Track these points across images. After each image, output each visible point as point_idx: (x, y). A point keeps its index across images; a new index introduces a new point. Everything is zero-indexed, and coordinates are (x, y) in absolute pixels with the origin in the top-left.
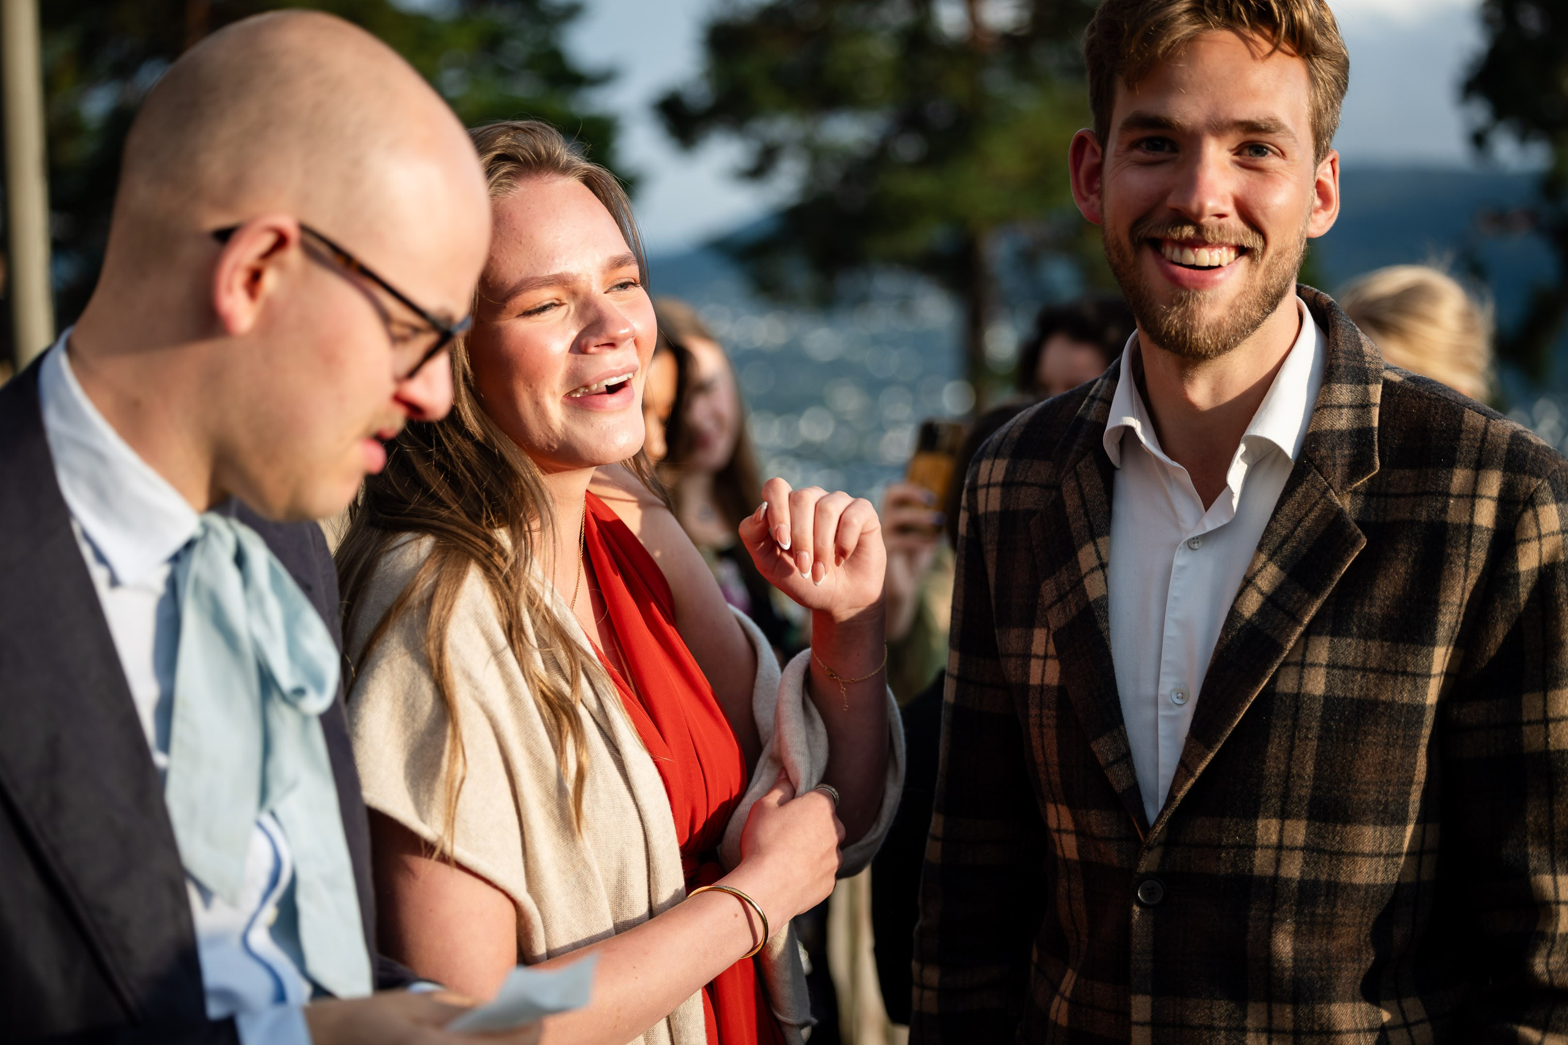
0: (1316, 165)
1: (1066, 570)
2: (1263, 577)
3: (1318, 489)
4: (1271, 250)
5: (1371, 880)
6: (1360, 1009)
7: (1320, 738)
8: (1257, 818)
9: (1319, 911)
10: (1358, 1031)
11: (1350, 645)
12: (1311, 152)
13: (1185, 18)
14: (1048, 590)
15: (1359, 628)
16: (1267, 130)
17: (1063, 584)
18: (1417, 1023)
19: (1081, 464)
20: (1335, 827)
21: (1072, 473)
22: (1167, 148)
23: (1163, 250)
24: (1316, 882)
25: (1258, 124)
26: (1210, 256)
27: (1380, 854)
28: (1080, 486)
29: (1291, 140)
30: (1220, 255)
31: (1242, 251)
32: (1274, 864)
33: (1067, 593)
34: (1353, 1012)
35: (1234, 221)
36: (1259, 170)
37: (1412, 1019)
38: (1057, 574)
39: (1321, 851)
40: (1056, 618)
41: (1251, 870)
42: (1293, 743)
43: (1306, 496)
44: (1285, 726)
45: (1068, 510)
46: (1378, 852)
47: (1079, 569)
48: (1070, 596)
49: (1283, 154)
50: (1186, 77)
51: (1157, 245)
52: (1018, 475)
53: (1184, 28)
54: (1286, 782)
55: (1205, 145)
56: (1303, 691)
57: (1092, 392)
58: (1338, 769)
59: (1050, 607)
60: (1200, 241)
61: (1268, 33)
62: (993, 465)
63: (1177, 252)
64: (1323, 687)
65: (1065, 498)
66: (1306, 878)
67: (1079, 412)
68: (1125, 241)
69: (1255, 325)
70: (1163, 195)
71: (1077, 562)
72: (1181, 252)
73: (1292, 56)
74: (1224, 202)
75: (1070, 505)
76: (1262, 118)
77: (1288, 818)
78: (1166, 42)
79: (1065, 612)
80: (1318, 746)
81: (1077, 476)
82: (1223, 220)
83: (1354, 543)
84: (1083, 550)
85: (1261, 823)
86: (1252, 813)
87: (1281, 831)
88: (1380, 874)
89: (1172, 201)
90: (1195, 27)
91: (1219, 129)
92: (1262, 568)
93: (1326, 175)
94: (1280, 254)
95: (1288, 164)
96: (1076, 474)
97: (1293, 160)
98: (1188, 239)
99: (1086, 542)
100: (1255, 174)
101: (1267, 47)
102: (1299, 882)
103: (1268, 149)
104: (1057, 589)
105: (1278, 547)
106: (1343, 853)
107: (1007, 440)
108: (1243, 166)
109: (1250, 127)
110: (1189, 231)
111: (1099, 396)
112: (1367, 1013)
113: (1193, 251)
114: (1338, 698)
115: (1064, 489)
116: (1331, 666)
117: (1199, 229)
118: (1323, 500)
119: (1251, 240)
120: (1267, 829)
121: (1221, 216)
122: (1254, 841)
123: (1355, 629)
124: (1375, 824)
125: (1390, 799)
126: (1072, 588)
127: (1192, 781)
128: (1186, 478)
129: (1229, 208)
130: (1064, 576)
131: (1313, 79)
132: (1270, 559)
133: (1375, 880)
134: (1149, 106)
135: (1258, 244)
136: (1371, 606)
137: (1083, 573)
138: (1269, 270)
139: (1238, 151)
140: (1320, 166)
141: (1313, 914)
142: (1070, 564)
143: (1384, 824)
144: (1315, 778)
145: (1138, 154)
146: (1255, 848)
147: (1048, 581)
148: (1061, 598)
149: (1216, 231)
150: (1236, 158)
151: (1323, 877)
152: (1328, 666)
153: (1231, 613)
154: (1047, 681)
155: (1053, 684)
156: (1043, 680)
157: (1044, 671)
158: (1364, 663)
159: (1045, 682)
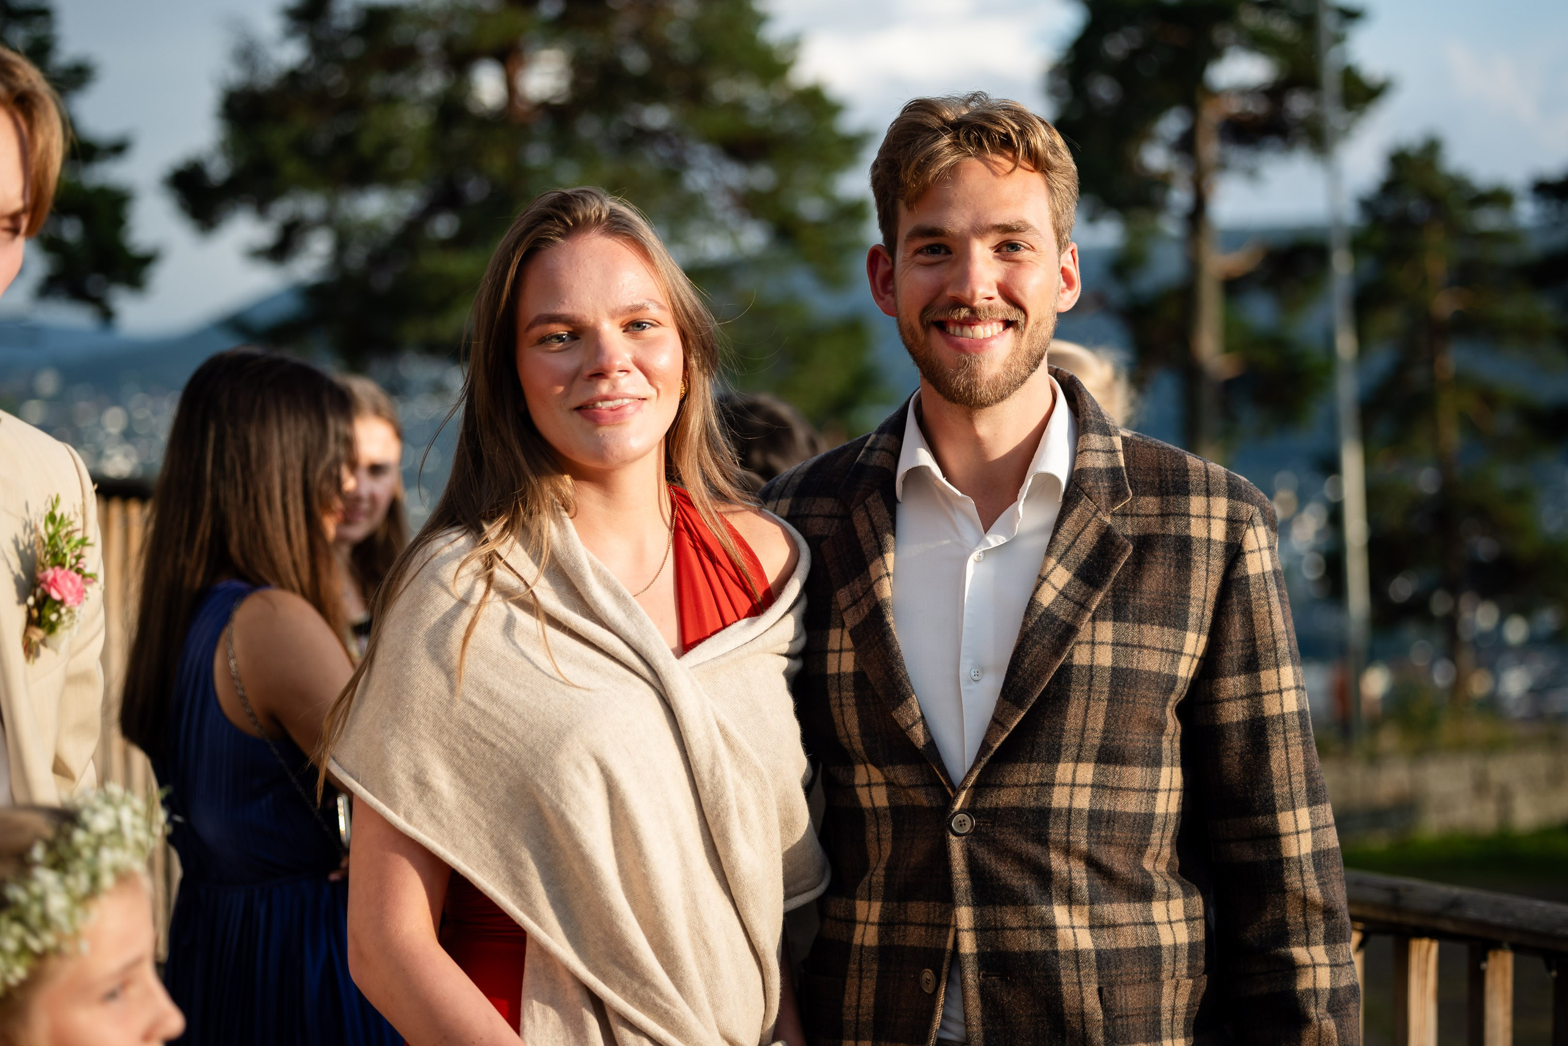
0: (1061, 255)
1: (859, 580)
2: (1055, 576)
3: (1090, 510)
4: (1031, 321)
5: (1137, 810)
6: (1135, 908)
7: (1109, 700)
8: (1058, 761)
9: (1103, 833)
10: (1136, 924)
11: (1127, 628)
12: (1055, 245)
13: (947, 151)
14: (843, 597)
15: (1134, 615)
16: (1018, 230)
17: (857, 591)
18: (1177, 921)
19: (870, 499)
20: (1115, 768)
21: (862, 506)
22: (943, 251)
23: (947, 330)
24: (1101, 812)
25: (1010, 226)
26: (984, 331)
27: (1144, 790)
28: (869, 516)
29: (1037, 236)
30: (992, 330)
31: (1008, 324)
32: (1068, 798)
33: (860, 598)
34: (1129, 910)
35: (999, 302)
36: (1018, 262)
37: (1173, 918)
38: (851, 584)
39: (1104, 787)
40: (851, 619)
41: (1050, 804)
42: (1088, 704)
43: (1081, 516)
44: (1083, 690)
45: (859, 535)
46: (1143, 788)
47: (870, 578)
48: (863, 600)
49: (1032, 248)
50: (952, 195)
51: (942, 326)
52: (802, 509)
53: (949, 159)
54: (1083, 734)
55: (972, 246)
56: (1095, 663)
57: (868, 444)
58: (1120, 723)
59: (846, 609)
60: (974, 318)
61: (1010, 155)
63: (958, 330)
64: (1111, 660)
65: (856, 525)
66: (1094, 808)
67: (858, 459)
68: (917, 324)
69: (1023, 380)
70: (942, 288)
71: (869, 574)
72: (962, 330)
73: (1032, 171)
74: (991, 288)
75: (861, 531)
76: (1013, 221)
77: (1081, 762)
78: (934, 171)
79: (859, 612)
80: (1108, 706)
81: (867, 509)
82: (991, 302)
83: (1125, 549)
84: (874, 564)
85: (1061, 766)
86: (1054, 757)
87: (1075, 772)
88: (1143, 805)
89: (950, 293)
90: (956, 156)
91: (981, 231)
92: (1053, 569)
93: (1067, 262)
94: (1038, 324)
95: (1038, 255)
96: (865, 506)
97: (1041, 252)
98: (965, 318)
99: (876, 558)
100: (1011, 264)
101: (1009, 165)
102: (1089, 812)
103: (1021, 245)
104: (851, 596)
105: (1064, 554)
106: (1121, 788)
107: (789, 485)
108: (1004, 260)
109: (1006, 229)
110: (964, 312)
111: (879, 446)
112: (1141, 911)
113: (970, 328)
114: (1123, 669)
115: (855, 519)
116: (1116, 644)
117: (973, 311)
118: (1094, 519)
119: (1014, 315)
120: (1064, 771)
121: (990, 298)
122: (1053, 780)
123: (1131, 616)
124: (1142, 766)
125: (1152, 746)
126: (864, 594)
127: (1006, 735)
128: (970, 505)
129: (995, 293)
130: (857, 586)
131: (1051, 189)
132: (1059, 562)
133: (1140, 810)
134: (927, 219)
135: (1021, 318)
136: (1141, 598)
137: (873, 581)
138: (1031, 337)
139: (998, 249)
140: (1063, 256)
141: (1099, 836)
142: (862, 576)
143: (1147, 766)
144: (1104, 732)
145: (921, 258)
146: (1053, 785)
147: (842, 590)
148: (855, 602)
149: (987, 311)
150: (997, 254)
151: (1106, 808)
152: (1113, 644)
153: (1032, 604)
154: (843, 669)
155: (849, 671)
156: (839, 669)
157: (840, 662)
158: (1139, 642)
159: (841, 671)
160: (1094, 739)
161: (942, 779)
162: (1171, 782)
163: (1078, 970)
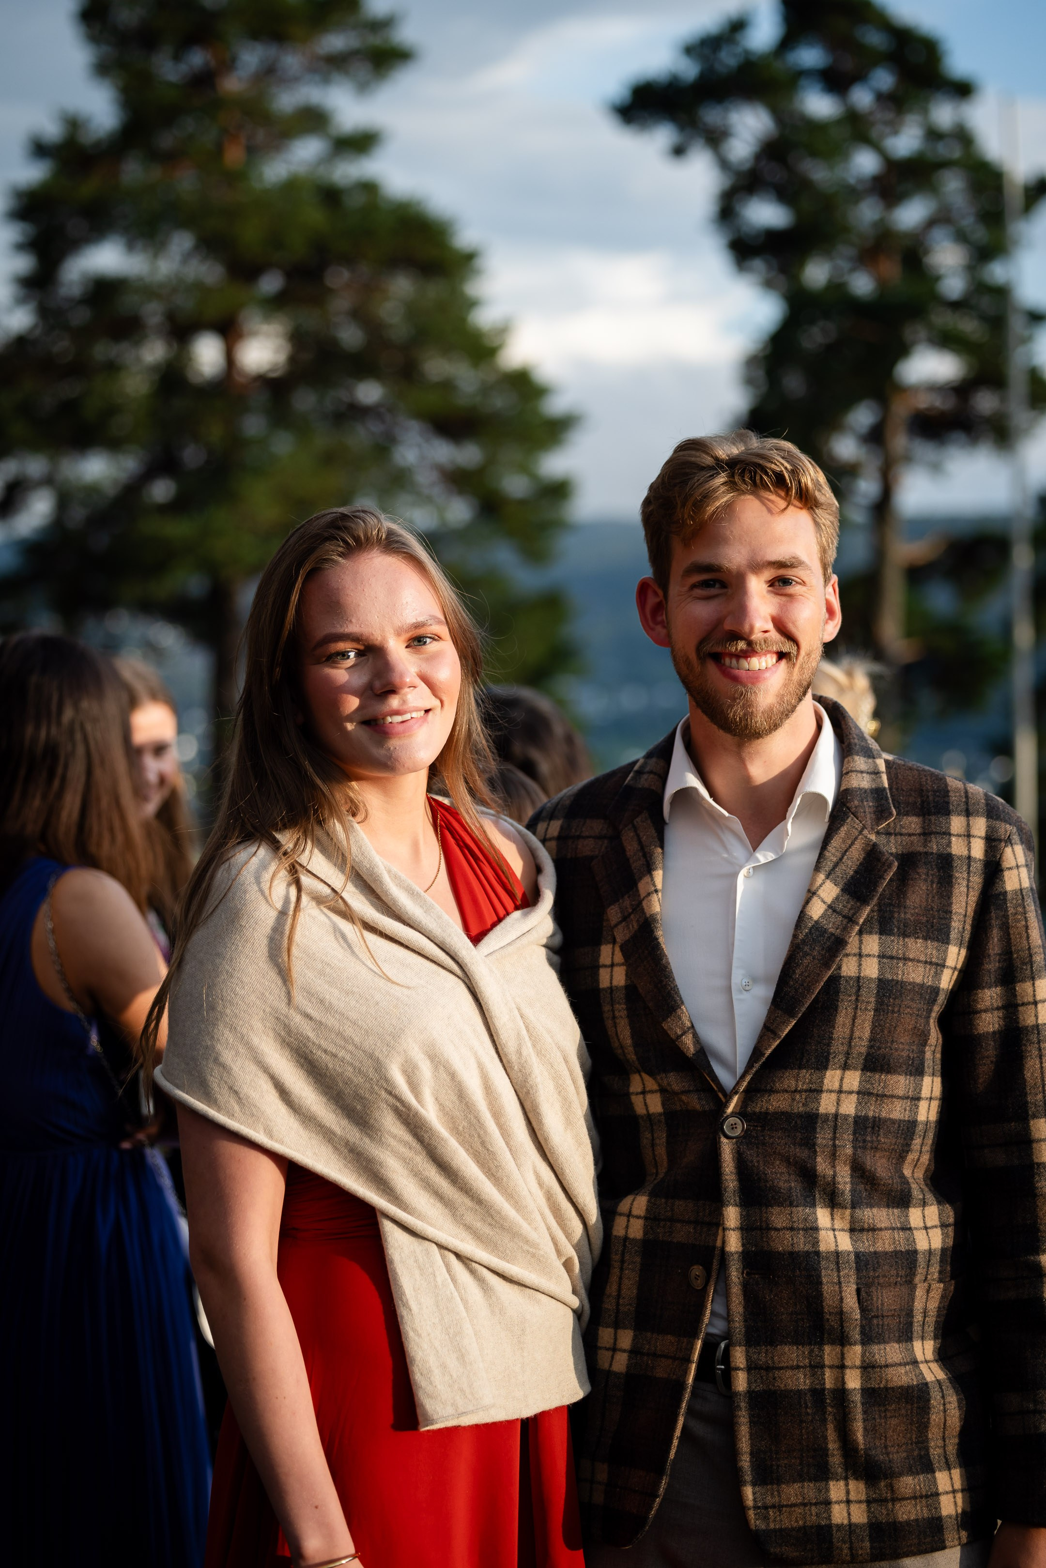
0: (825, 588)
1: (629, 897)
2: (824, 890)
3: (856, 829)
4: (803, 652)
5: (901, 1117)
6: (893, 1213)
7: (876, 1010)
8: (826, 1068)
9: (869, 1138)
10: (893, 1229)
11: (893, 941)
12: (822, 579)
13: (723, 489)
14: (613, 914)
15: (899, 929)
16: (792, 566)
17: (626, 908)
18: (933, 1227)
19: (638, 819)
20: (880, 1076)
21: (630, 826)
22: (717, 586)
23: (722, 661)
24: (866, 1118)
25: (785, 562)
26: (759, 662)
27: (907, 1098)
28: (638, 836)
29: (809, 572)
30: (766, 661)
31: (781, 656)
32: (835, 1104)
33: (630, 914)
34: (888, 1215)
35: (774, 635)
36: (790, 596)
37: (929, 1224)
38: (621, 901)
39: (870, 1094)
40: (621, 934)
41: (817, 1110)
42: (855, 1013)
43: (848, 834)
44: (850, 1001)
45: (628, 854)
46: (907, 1095)
47: (639, 895)
48: (632, 916)
49: (803, 583)
50: (728, 533)
51: (717, 658)
52: (573, 830)
53: (724, 498)
54: (850, 1043)
55: (748, 582)
56: (862, 975)
57: (636, 768)
58: (886, 1032)
59: (616, 925)
60: (751, 650)
61: (783, 494)
62: (548, 825)
63: (734, 661)
64: (877, 972)
65: (625, 845)
66: (859, 1114)
67: (627, 782)
68: (693, 656)
69: (793, 709)
70: (719, 622)
71: (638, 891)
72: (738, 661)
73: (801, 508)
74: (767, 622)
75: (630, 850)
76: (787, 557)
77: (848, 1069)
78: (711, 509)
79: (629, 928)
80: (874, 1016)
81: (635, 829)
82: (767, 635)
83: (890, 866)
84: (643, 881)
85: (829, 1073)
86: (823, 1065)
87: (842, 1079)
88: (907, 1112)
89: (728, 625)
90: (732, 494)
91: (757, 567)
92: (822, 884)
93: (830, 594)
94: (808, 655)
95: (808, 589)
96: (634, 826)
97: (811, 586)
98: (742, 650)
99: (644, 876)
100: (784, 599)
101: (782, 504)
102: (854, 1118)
103: (792, 580)
104: (621, 912)
105: (832, 870)
106: (886, 1095)
107: (559, 806)
108: (777, 594)
109: (781, 565)
110: (742, 645)
111: (647, 769)
112: (899, 1217)
113: (747, 660)
114: (888, 981)
115: (623, 838)
116: (882, 956)
117: (750, 643)
118: (860, 837)
119: (787, 647)
120: (832, 1078)
121: (766, 632)
122: (821, 1087)
123: (896, 930)
124: (906, 1074)
125: (915, 1056)
126: (634, 910)
127: (778, 1042)
128: (737, 824)
129: (770, 626)
130: (627, 902)
131: (817, 524)
132: (827, 877)
133: (904, 1117)
134: (703, 556)
135: (794, 650)
136: (905, 913)
137: (642, 897)
138: (802, 668)
139: (772, 583)
140: (827, 588)
141: (864, 1141)
142: (631, 893)
143: (911, 1075)
144: (871, 1040)
145: (698, 592)
146: (821, 1091)
147: (613, 907)
148: (625, 918)
149: (763, 643)
150: (770, 589)
151: (871, 1114)
152: (879, 956)
153: (802, 916)
154: (615, 983)
155: (620, 985)
156: (611, 983)
157: (612, 976)
158: (904, 954)
159: (613, 985)
160: (861, 1046)
161: (713, 1085)
162: (932, 1091)
163: (839, 1271)
